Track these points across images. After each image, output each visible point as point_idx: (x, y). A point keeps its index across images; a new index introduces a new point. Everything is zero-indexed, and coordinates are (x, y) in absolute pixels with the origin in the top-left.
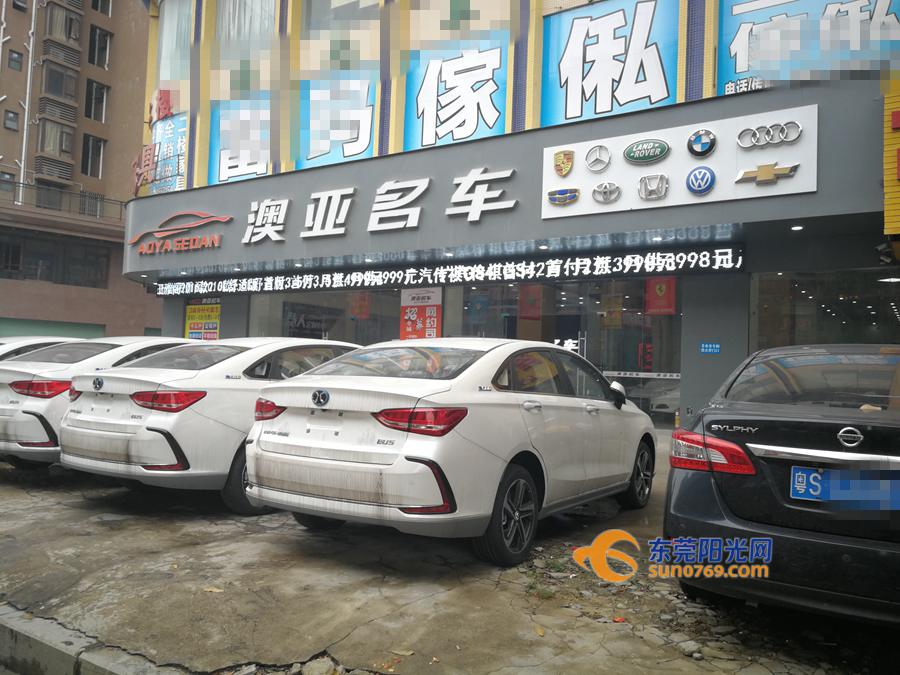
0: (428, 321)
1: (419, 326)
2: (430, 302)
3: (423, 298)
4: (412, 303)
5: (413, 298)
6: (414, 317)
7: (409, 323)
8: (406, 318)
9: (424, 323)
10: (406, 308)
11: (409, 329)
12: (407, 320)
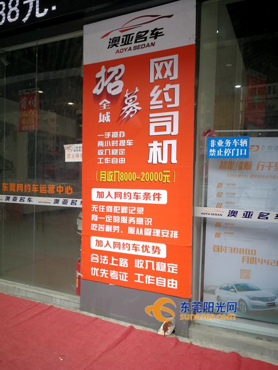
0: (155, 93)
1: (132, 106)
2: (161, 44)
3: (140, 37)
4: (112, 54)
5: (114, 42)
6: (116, 88)
7: (105, 103)
8: (97, 91)
9: (144, 100)
10: (96, 67)
11: (105, 118)
12: (98, 98)
